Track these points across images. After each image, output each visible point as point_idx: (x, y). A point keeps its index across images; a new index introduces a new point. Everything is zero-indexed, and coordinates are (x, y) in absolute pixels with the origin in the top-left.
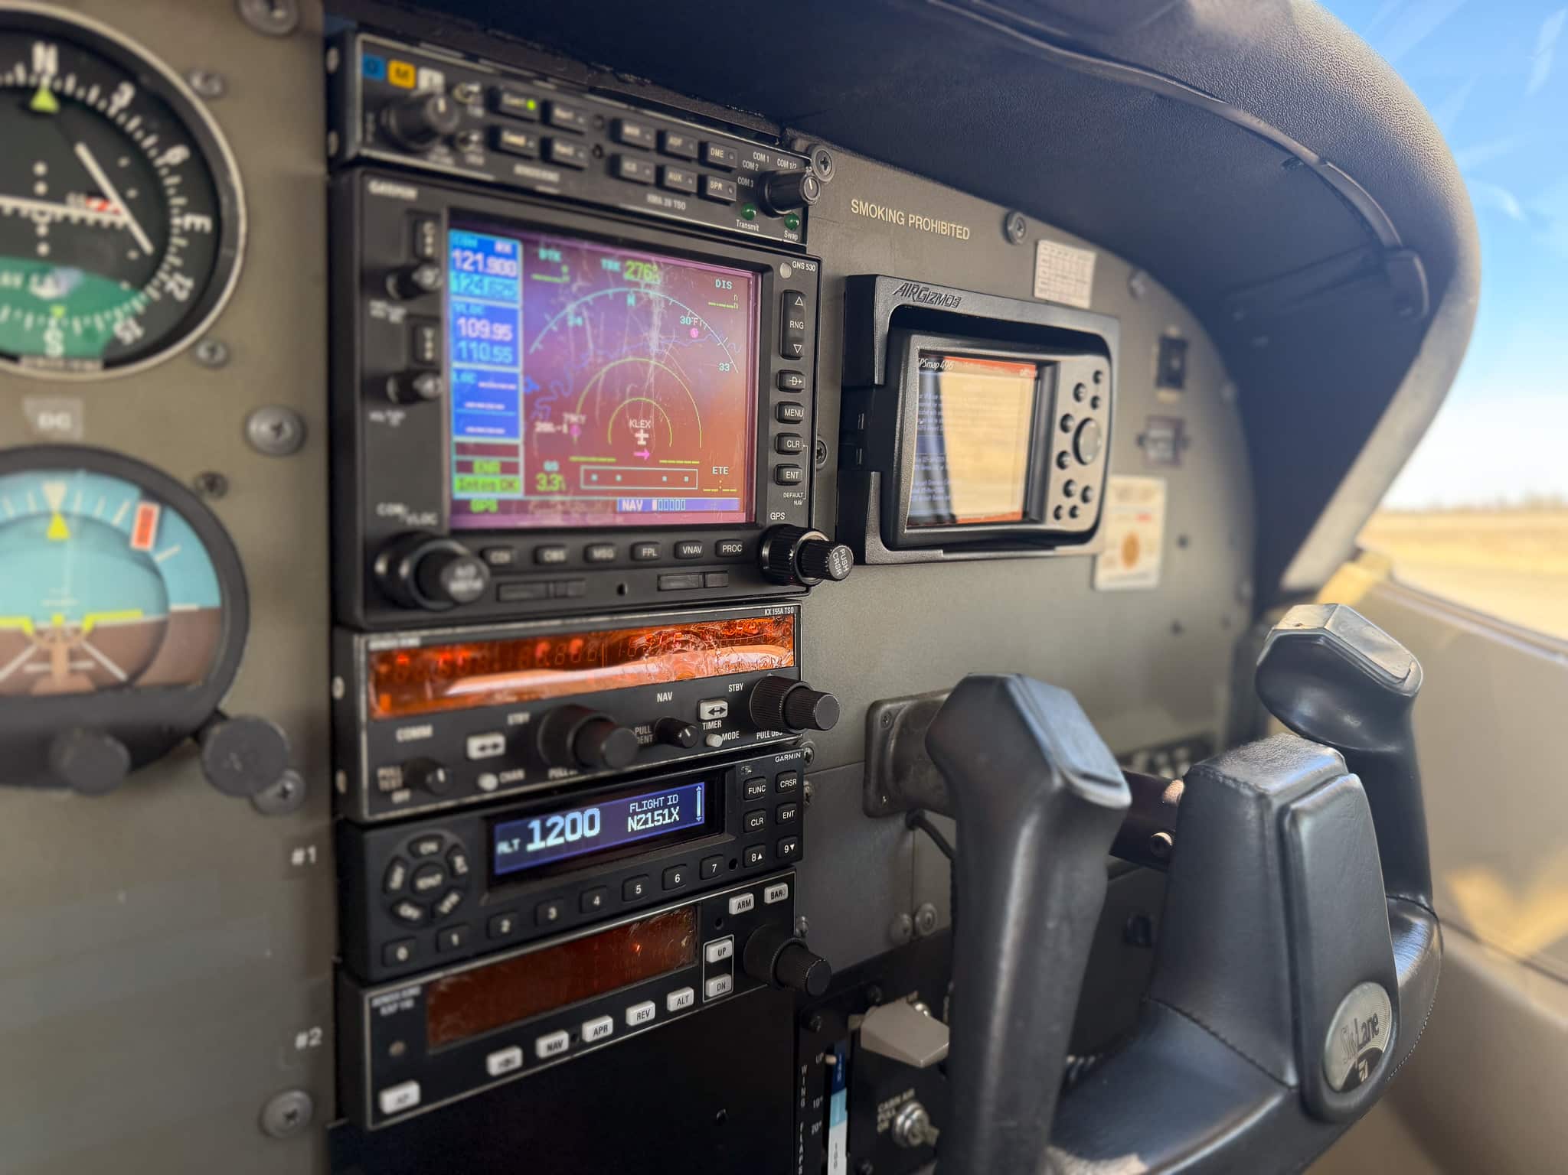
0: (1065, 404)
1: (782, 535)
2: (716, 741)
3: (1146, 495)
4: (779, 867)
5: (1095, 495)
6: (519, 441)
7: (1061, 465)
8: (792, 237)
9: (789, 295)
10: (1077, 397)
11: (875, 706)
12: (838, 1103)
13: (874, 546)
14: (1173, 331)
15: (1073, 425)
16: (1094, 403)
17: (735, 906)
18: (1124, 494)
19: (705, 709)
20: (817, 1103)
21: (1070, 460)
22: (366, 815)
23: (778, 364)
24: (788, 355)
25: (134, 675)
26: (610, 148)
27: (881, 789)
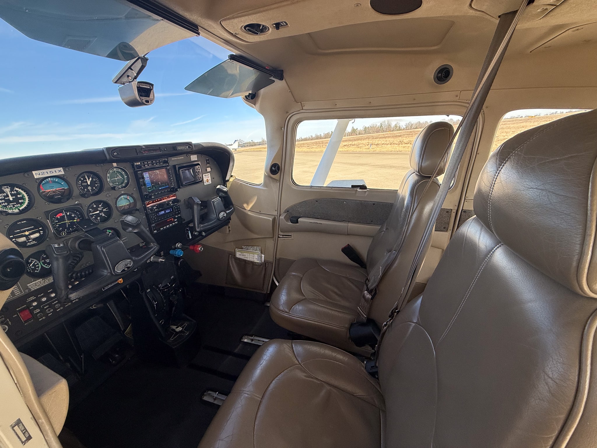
0: (196, 170)
1: (173, 188)
2: (171, 205)
3: (208, 175)
4: (179, 213)
5: (201, 177)
6: (151, 186)
7: (197, 176)
8: (168, 164)
9: (169, 169)
10: (197, 170)
11: (185, 200)
12: (189, 232)
13: (181, 187)
14: (207, 159)
15: (197, 172)
16: (199, 170)
17: (176, 217)
18: (205, 176)
19: (170, 202)
20: (187, 232)
21: (198, 175)
22: (148, 213)
23: (169, 175)
24: (170, 174)
25: (129, 207)
26: (152, 163)
27: (187, 206)
